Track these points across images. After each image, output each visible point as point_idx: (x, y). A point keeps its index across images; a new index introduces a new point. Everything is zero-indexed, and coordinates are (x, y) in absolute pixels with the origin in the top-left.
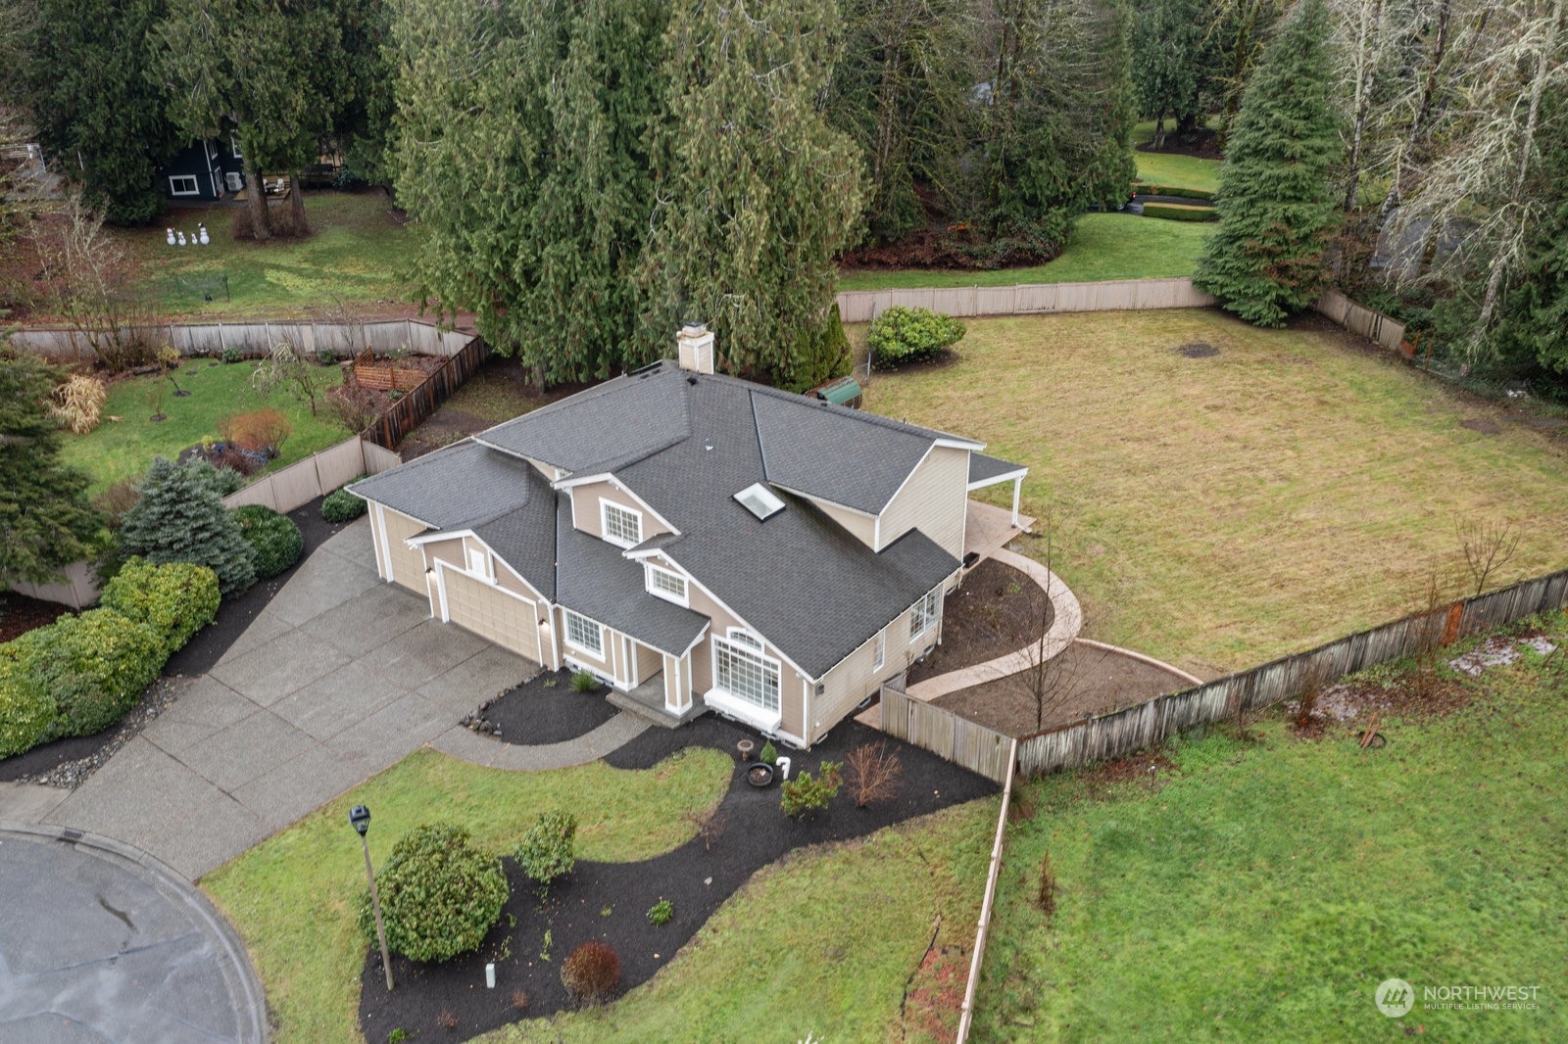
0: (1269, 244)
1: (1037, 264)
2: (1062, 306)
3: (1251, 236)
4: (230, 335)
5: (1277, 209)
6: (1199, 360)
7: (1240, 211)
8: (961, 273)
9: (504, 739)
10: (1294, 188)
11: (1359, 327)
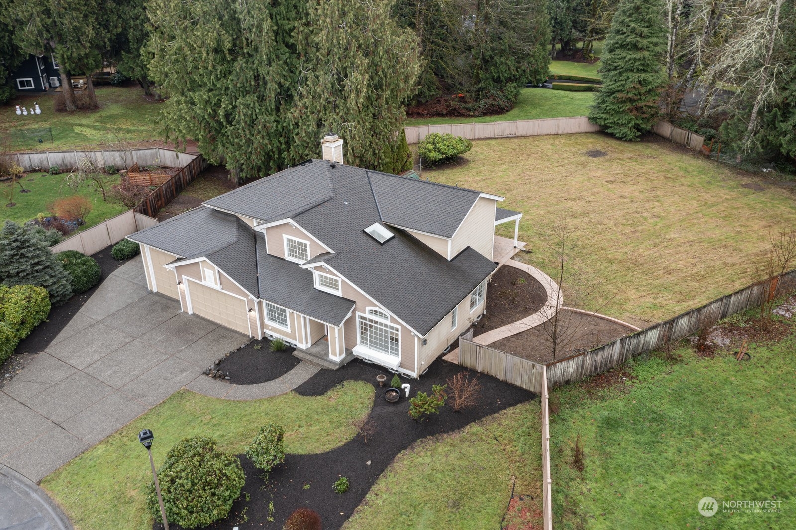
0: (630, 95)
1: (502, 113)
2: (520, 132)
3: (620, 91)
4: (52, 158)
5: (634, 76)
6: (597, 158)
7: (614, 78)
8: (462, 119)
9: (232, 381)
10: (643, 65)
11: (678, 139)
